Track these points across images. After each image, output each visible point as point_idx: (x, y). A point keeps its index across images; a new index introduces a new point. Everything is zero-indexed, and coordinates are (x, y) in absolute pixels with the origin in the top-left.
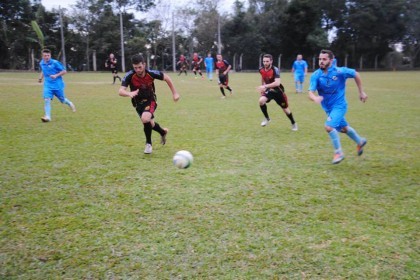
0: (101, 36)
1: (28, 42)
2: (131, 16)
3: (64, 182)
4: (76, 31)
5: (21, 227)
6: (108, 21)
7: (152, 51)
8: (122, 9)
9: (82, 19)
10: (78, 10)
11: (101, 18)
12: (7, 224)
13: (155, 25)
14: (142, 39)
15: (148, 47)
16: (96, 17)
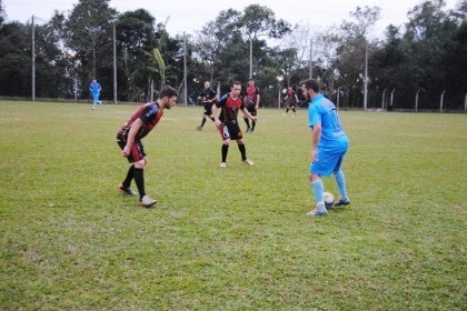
0: (228, 66)
1: (148, 72)
2: (263, 43)
3: (182, 233)
4: (200, 60)
5: (134, 285)
6: (237, 48)
7: (285, 84)
8: (253, 35)
9: (208, 46)
10: (204, 36)
11: (229, 46)
12: (119, 280)
13: (290, 53)
14: (274, 70)
15: (280, 79)
16: (223, 44)
